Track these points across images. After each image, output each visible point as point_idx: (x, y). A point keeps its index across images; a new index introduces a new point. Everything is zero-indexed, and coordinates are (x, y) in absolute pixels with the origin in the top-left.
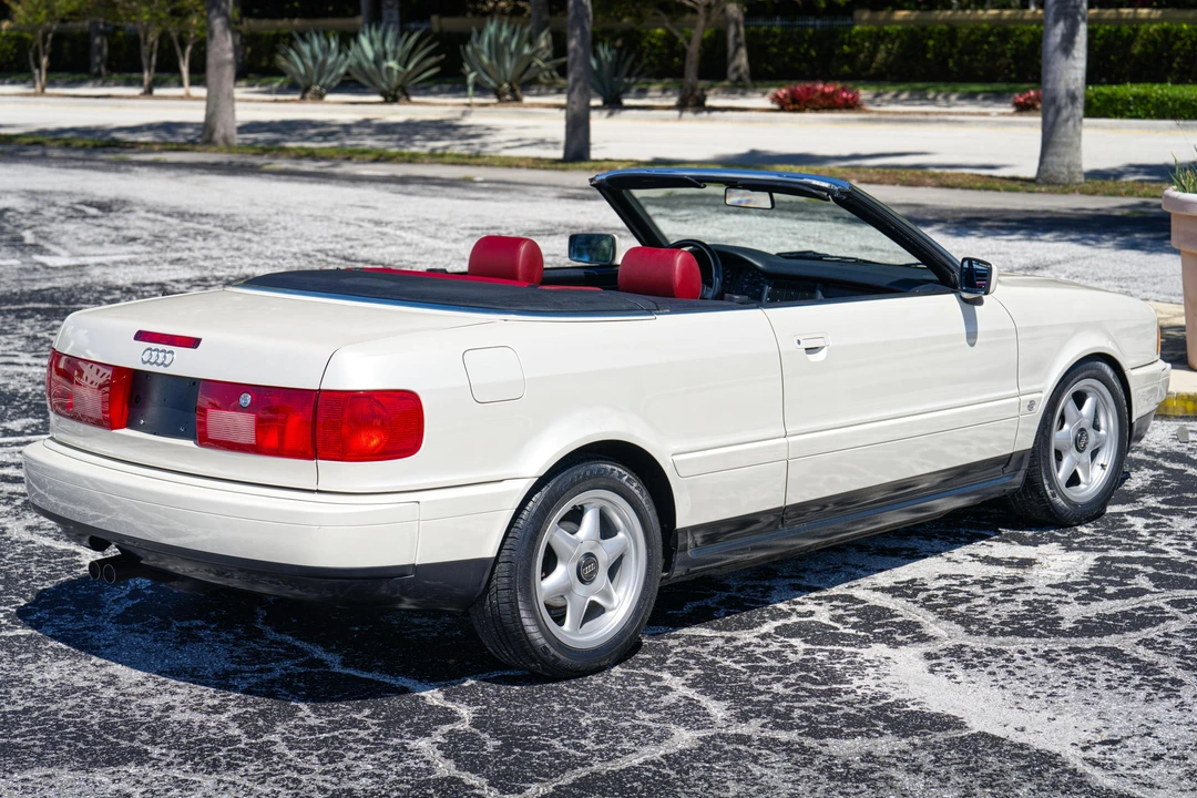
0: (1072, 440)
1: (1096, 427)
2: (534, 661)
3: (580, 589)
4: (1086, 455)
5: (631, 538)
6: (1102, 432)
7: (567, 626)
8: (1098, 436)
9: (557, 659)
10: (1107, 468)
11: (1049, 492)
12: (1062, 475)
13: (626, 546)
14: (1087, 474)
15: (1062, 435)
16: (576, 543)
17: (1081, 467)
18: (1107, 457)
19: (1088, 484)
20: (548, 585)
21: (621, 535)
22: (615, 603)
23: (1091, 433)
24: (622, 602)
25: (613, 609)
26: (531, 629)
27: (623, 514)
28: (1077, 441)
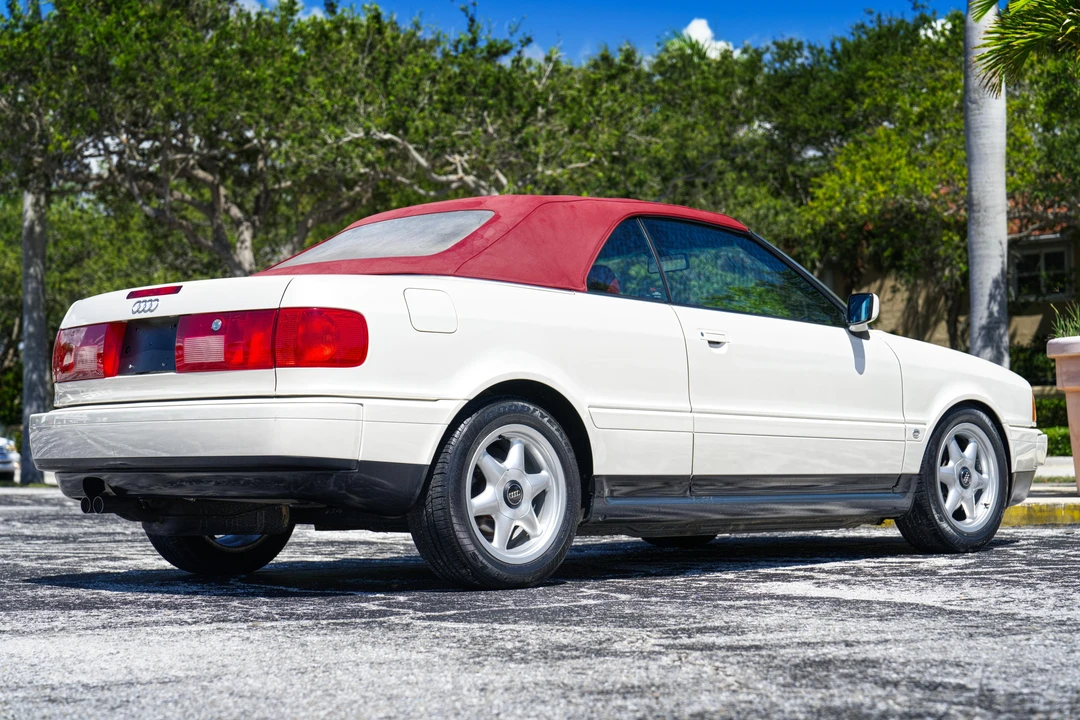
0: (956, 477)
1: (978, 468)
2: (465, 567)
3: (506, 513)
4: (970, 493)
5: (553, 476)
6: (985, 476)
7: (496, 543)
8: (980, 479)
9: (485, 567)
10: (990, 507)
11: (936, 516)
12: (949, 506)
13: (547, 483)
14: (972, 511)
15: (947, 471)
16: (502, 471)
17: (967, 502)
18: (990, 497)
19: (974, 518)
20: (478, 503)
21: (544, 473)
22: (539, 532)
23: (975, 474)
24: (545, 531)
25: (536, 536)
26: (462, 536)
27: (544, 452)
28: (961, 477)
